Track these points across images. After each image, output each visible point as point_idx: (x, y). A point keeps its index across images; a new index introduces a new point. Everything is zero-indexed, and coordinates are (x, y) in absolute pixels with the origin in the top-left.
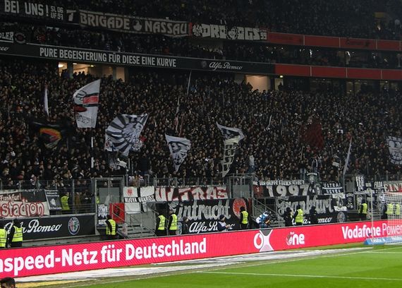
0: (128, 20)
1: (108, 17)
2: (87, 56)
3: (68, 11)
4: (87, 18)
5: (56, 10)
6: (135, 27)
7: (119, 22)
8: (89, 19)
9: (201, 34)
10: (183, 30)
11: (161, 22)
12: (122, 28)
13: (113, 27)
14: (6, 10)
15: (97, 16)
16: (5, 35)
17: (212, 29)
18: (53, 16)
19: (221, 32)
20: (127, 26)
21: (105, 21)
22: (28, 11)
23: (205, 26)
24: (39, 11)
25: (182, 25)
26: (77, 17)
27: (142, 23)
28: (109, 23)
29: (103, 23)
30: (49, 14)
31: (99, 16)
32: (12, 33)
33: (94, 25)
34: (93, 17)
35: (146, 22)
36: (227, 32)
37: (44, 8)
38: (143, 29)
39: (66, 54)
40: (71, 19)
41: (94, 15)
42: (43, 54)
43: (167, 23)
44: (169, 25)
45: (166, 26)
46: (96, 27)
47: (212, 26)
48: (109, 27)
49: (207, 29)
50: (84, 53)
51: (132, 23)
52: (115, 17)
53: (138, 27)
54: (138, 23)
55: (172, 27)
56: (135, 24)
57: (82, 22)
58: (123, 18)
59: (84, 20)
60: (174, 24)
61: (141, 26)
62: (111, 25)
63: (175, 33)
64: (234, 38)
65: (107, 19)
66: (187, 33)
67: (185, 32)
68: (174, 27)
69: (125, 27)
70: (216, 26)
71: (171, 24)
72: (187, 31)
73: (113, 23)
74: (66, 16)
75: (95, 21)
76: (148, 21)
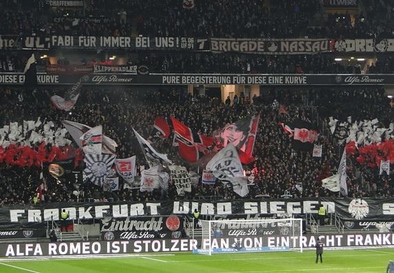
0: (263, 43)
1: (240, 42)
2: (210, 80)
3: (199, 41)
4: (218, 45)
5: (187, 40)
6: (269, 48)
7: (253, 46)
8: (221, 45)
9: (345, 49)
10: (324, 47)
11: (298, 42)
12: (256, 50)
13: (246, 50)
14: (137, 46)
15: (229, 43)
16: (129, 68)
17: (358, 44)
18: (184, 46)
19: (368, 46)
20: (261, 48)
21: (237, 46)
22: (159, 44)
23: (348, 41)
24: (169, 43)
25: (323, 42)
26: (207, 45)
27: (278, 44)
28: (242, 47)
29: (235, 47)
30: (180, 45)
31: (231, 42)
32: (136, 66)
33: (226, 50)
34: (225, 43)
35: (283, 44)
36: (374, 45)
37: (175, 41)
38: (279, 50)
39: (188, 80)
40: (201, 47)
41: (227, 41)
42: (166, 82)
43: (305, 42)
44: (307, 44)
45: (304, 45)
46: (228, 52)
47: (358, 41)
48: (242, 51)
49: (351, 44)
50: (207, 77)
51: (267, 45)
52: (248, 41)
53: (273, 48)
54: (273, 45)
55: (311, 46)
56: (270, 45)
57: (213, 48)
58: (256, 42)
59: (215, 47)
60: (313, 42)
61: (276, 47)
62: (244, 49)
63: (314, 51)
64: (382, 50)
65: (240, 44)
66: (328, 49)
67: (326, 48)
68: (314, 45)
69: (259, 50)
70: (363, 41)
71: (310, 43)
72: (329, 47)
73: (246, 47)
74: (197, 45)
75: (226, 47)
76: (285, 42)
